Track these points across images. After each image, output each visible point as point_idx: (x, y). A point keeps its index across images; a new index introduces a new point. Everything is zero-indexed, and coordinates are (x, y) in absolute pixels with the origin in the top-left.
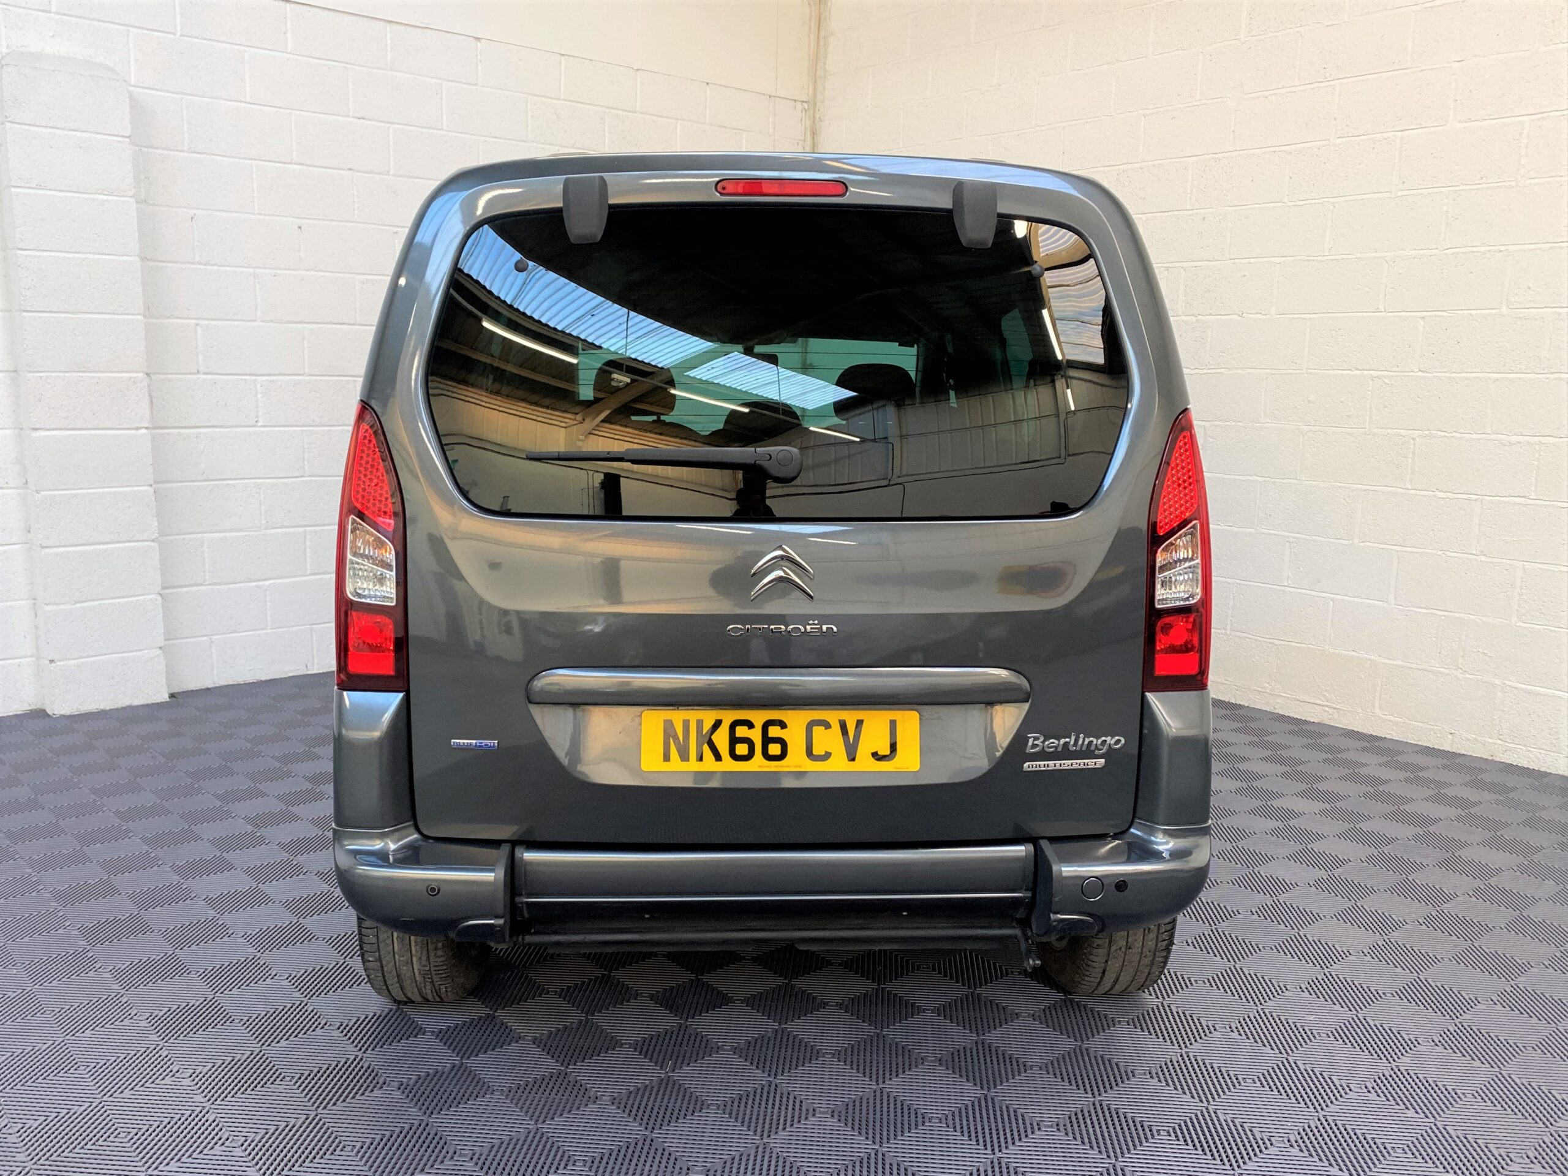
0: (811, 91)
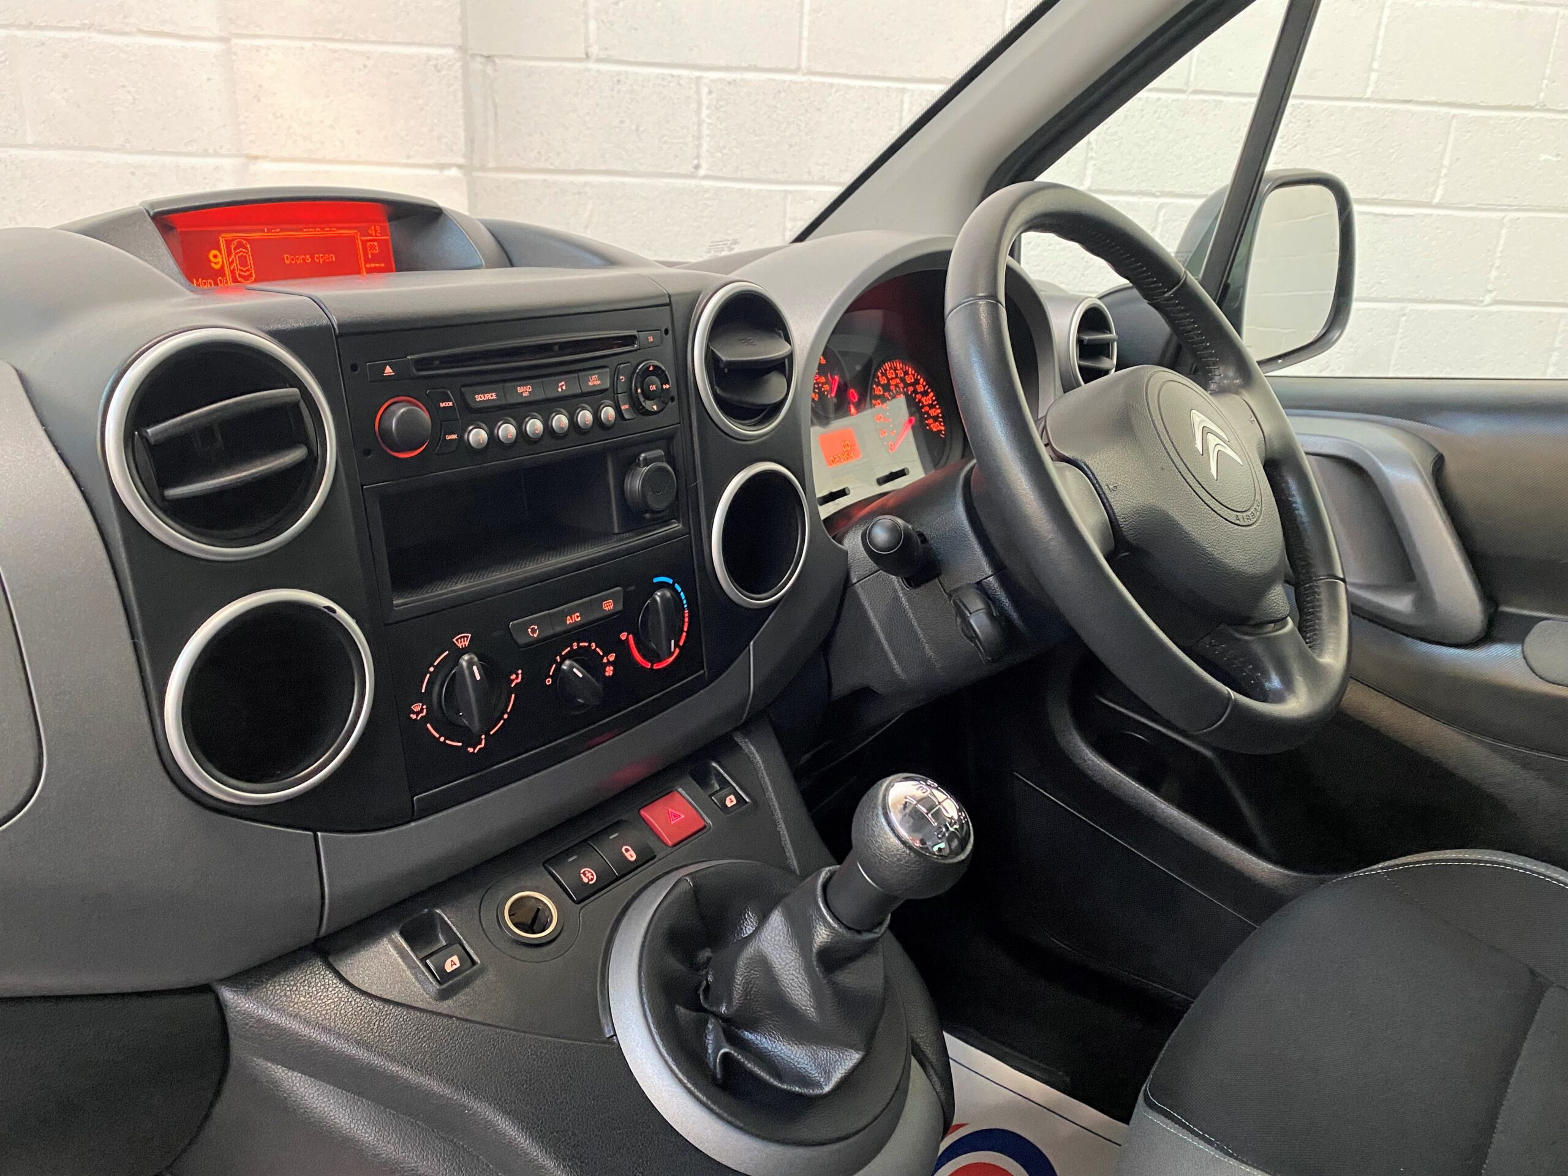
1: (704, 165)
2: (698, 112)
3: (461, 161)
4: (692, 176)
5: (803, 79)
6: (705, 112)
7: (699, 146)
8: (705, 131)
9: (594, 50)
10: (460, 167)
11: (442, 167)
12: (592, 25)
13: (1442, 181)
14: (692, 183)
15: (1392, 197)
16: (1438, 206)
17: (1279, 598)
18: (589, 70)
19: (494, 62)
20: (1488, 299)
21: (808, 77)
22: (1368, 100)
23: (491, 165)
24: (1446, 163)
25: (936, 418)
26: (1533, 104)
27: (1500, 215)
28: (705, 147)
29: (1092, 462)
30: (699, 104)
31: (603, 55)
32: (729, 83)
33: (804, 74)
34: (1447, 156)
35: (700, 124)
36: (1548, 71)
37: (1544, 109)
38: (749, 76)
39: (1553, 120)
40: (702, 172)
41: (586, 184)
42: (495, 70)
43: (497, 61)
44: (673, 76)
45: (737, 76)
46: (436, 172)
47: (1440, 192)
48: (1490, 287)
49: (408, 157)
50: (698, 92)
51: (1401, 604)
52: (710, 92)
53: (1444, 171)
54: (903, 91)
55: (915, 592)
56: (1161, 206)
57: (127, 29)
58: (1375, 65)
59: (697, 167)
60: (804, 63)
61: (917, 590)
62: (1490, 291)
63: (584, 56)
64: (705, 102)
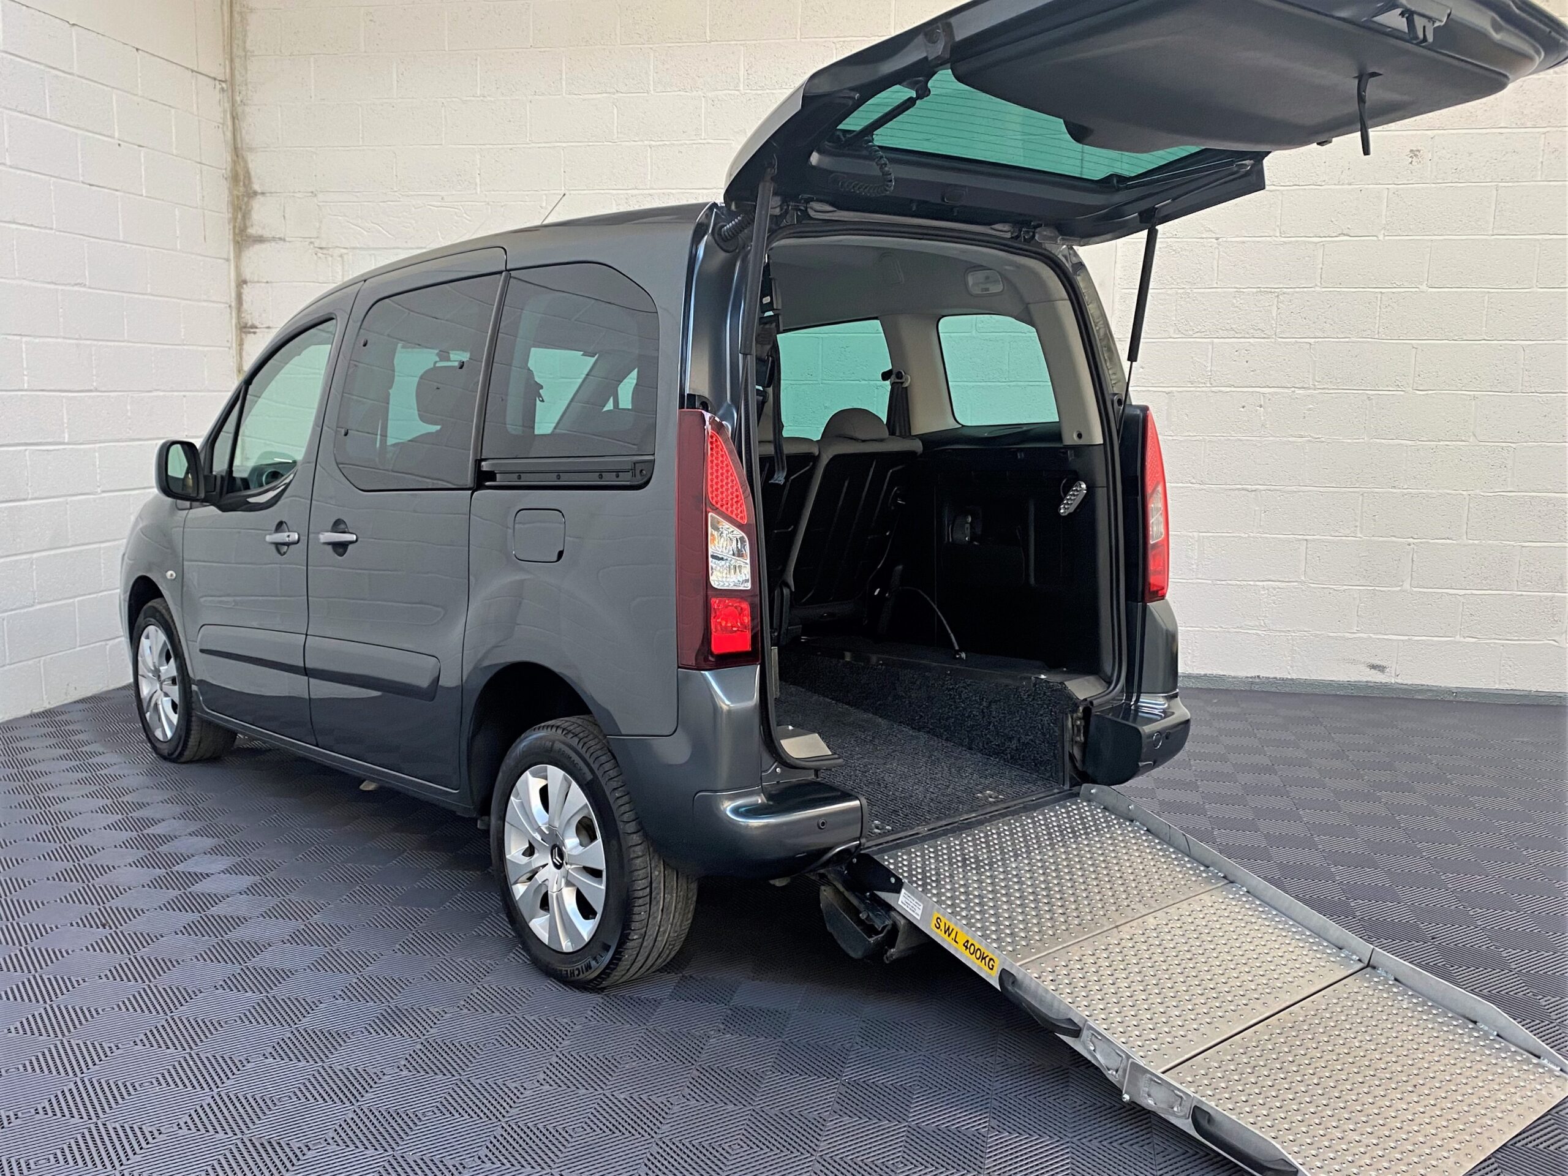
0: (228, 70)
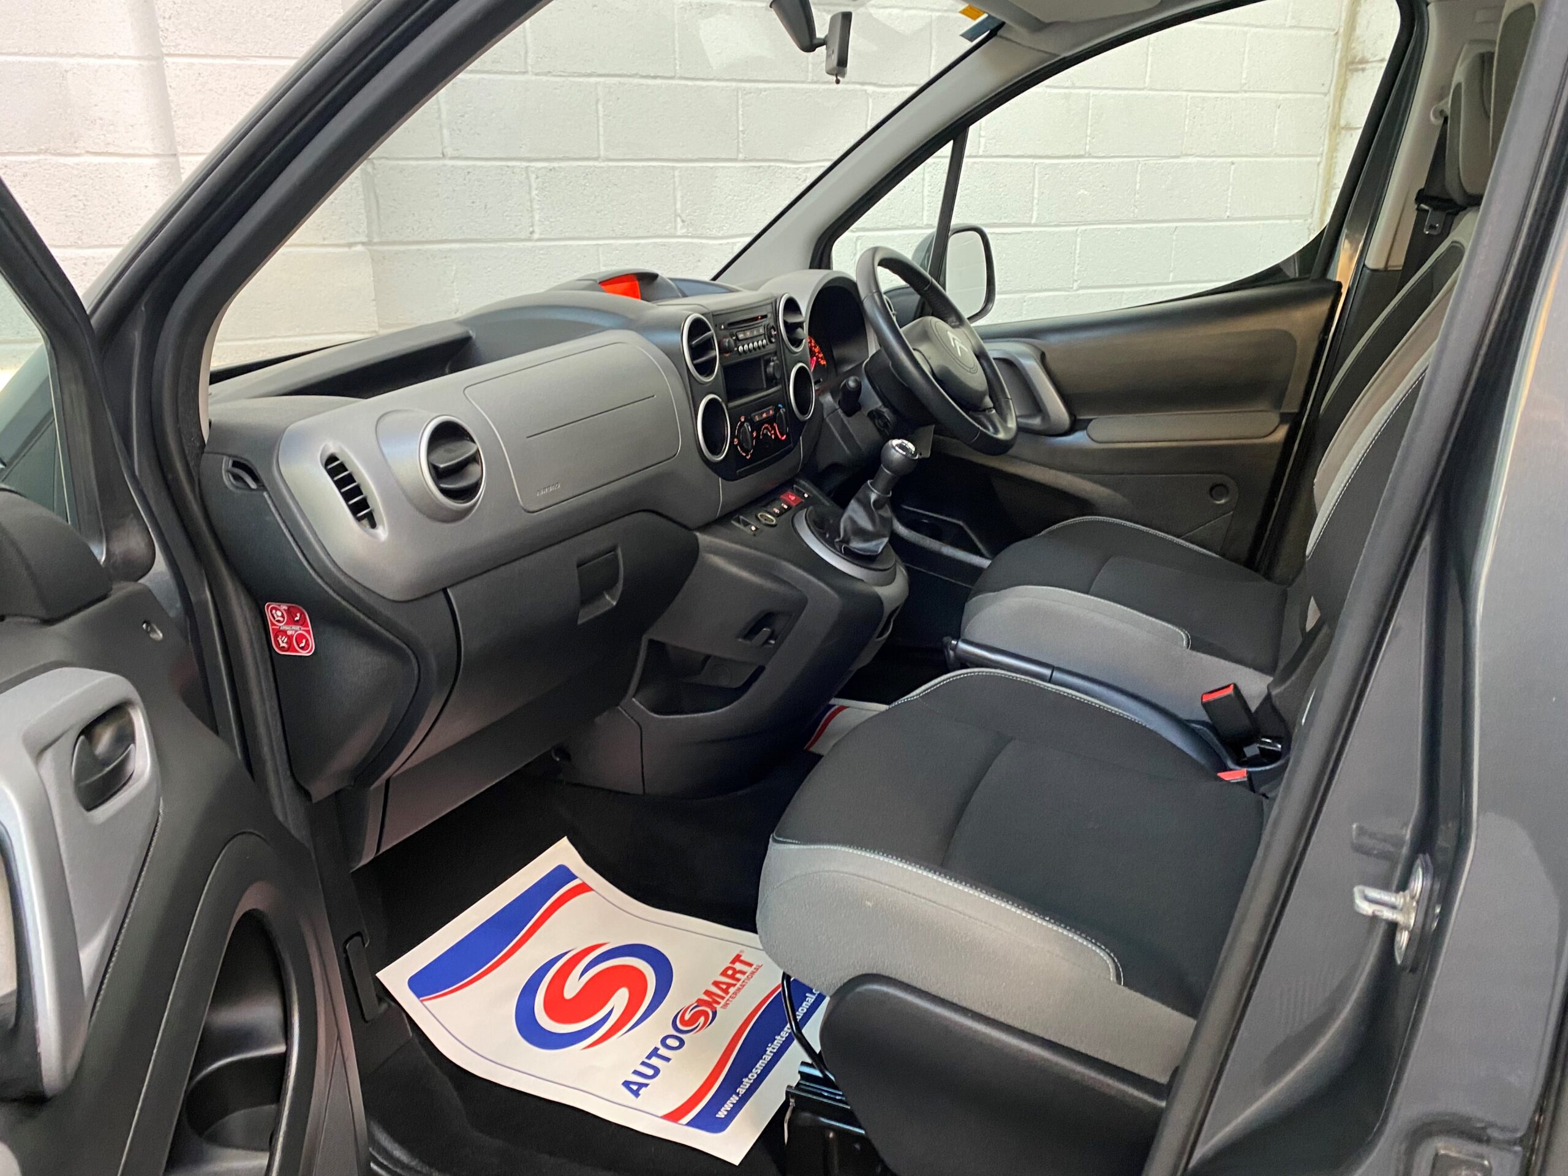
1: (537, 229)
2: (530, 193)
3: (364, 239)
4: (529, 240)
5: (603, 164)
6: (534, 192)
7: (532, 217)
8: (536, 206)
9: (449, 151)
10: (363, 244)
11: (350, 245)
12: (445, 132)
13: (1035, 208)
14: (529, 244)
15: (1006, 221)
16: (1035, 225)
17: (988, 402)
18: (444, 165)
19: (373, 163)
20: (1075, 285)
21: (606, 163)
22: (981, 156)
23: (376, 240)
24: (1036, 196)
25: (822, 358)
26: (1082, 153)
27: (1075, 228)
28: (537, 217)
29: (920, 348)
30: (530, 187)
31: (455, 153)
32: (551, 170)
33: (604, 161)
34: (1036, 191)
35: (531, 201)
36: (1089, 132)
37: (1090, 156)
38: (563, 164)
39: (1097, 163)
40: (536, 236)
41: (450, 250)
42: (374, 169)
43: (375, 161)
44: (508, 167)
45: (555, 164)
46: (346, 249)
47: (1035, 215)
48: (1075, 278)
49: (324, 239)
50: (528, 178)
51: (1036, 422)
52: (537, 178)
53: (1036, 201)
54: (673, 168)
55: (850, 418)
56: (858, 239)
57: (77, 151)
58: (983, 133)
59: (532, 233)
60: (602, 153)
61: (854, 417)
62: (1076, 281)
63: (441, 156)
64: (534, 185)
